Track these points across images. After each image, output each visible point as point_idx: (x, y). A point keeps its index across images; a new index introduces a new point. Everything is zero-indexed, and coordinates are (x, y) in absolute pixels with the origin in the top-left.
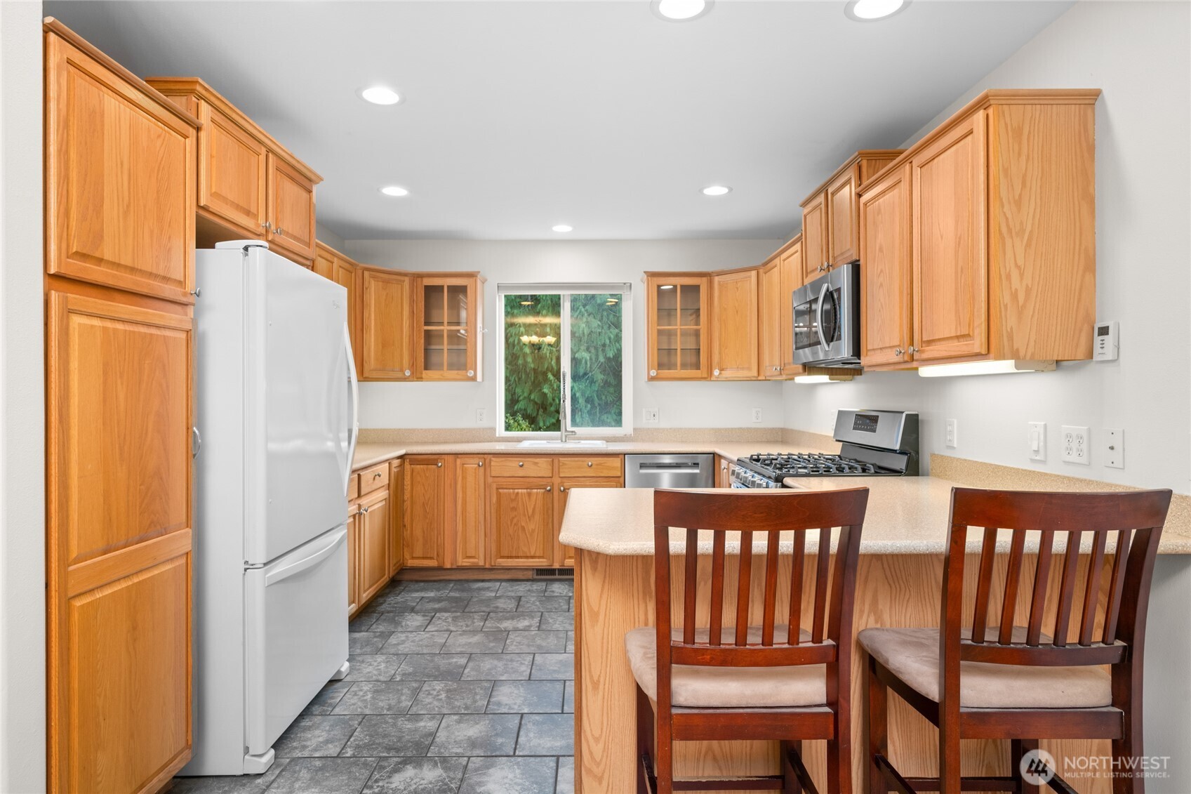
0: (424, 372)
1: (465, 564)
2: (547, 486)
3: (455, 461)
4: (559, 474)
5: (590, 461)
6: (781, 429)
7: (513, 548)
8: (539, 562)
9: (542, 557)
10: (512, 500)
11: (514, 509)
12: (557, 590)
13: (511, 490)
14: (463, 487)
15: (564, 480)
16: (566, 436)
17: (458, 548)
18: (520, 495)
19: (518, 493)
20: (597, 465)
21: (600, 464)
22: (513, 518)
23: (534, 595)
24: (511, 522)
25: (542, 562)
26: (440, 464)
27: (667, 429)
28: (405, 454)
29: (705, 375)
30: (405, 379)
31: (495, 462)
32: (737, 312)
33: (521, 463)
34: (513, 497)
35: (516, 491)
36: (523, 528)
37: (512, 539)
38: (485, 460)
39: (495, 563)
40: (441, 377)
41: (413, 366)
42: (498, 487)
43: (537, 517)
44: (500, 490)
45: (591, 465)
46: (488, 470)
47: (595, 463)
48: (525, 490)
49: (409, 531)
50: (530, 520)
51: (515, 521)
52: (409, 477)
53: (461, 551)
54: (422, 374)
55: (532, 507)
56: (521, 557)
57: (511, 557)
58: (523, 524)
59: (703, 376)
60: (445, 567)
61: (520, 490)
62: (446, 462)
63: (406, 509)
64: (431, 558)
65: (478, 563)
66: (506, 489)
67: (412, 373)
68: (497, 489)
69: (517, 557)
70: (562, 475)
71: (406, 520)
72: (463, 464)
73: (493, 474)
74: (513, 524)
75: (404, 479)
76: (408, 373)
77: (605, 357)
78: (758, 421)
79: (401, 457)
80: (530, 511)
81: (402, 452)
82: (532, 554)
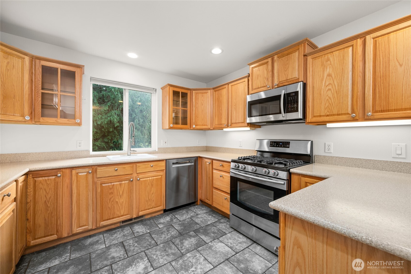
0: (41, 118)
1: (78, 231)
2: (131, 178)
3: (72, 172)
4: (136, 171)
5: (152, 164)
6: (206, 146)
7: (111, 214)
8: (126, 217)
9: (128, 214)
10: (110, 189)
11: (112, 193)
12: (138, 230)
13: (110, 184)
14: (77, 187)
15: (139, 174)
16: (130, 153)
17: (73, 223)
18: (115, 185)
19: (114, 185)
20: (155, 166)
21: (156, 165)
22: (111, 198)
23: (129, 238)
24: (110, 201)
25: (127, 217)
26: (59, 175)
27: (170, 148)
28: (29, 172)
29: (189, 127)
30: (25, 122)
31: (99, 170)
32: (202, 104)
33: (116, 169)
34: (111, 187)
35: (113, 184)
36: (117, 202)
37: (110, 209)
38: (93, 169)
39: (99, 225)
40: (56, 122)
41: (32, 114)
42: (102, 183)
43: (125, 195)
44: (104, 185)
45: (153, 166)
46: (95, 175)
47: (154, 165)
48: (118, 183)
49: (31, 223)
50: (121, 197)
51: (112, 199)
52: (32, 186)
53: (76, 225)
54: (40, 119)
55: (122, 190)
56: (116, 218)
57: (109, 219)
58: (117, 200)
59: (188, 128)
60: (63, 237)
61: (115, 183)
62: (64, 173)
63: (29, 208)
64: (53, 235)
65: (88, 228)
66: (107, 183)
67: (31, 118)
68: (101, 184)
69: (114, 218)
70: (138, 172)
71: (29, 215)
72: (77, 173)
73: (98, 176)
74: (111, 202)
75: (27, 188)
76: (28, 118)
77: (97, 124)
78: (199, 144)
79: (26, 174)
80: (121, 193)
81: (27, 170)
82: (122, 214)
